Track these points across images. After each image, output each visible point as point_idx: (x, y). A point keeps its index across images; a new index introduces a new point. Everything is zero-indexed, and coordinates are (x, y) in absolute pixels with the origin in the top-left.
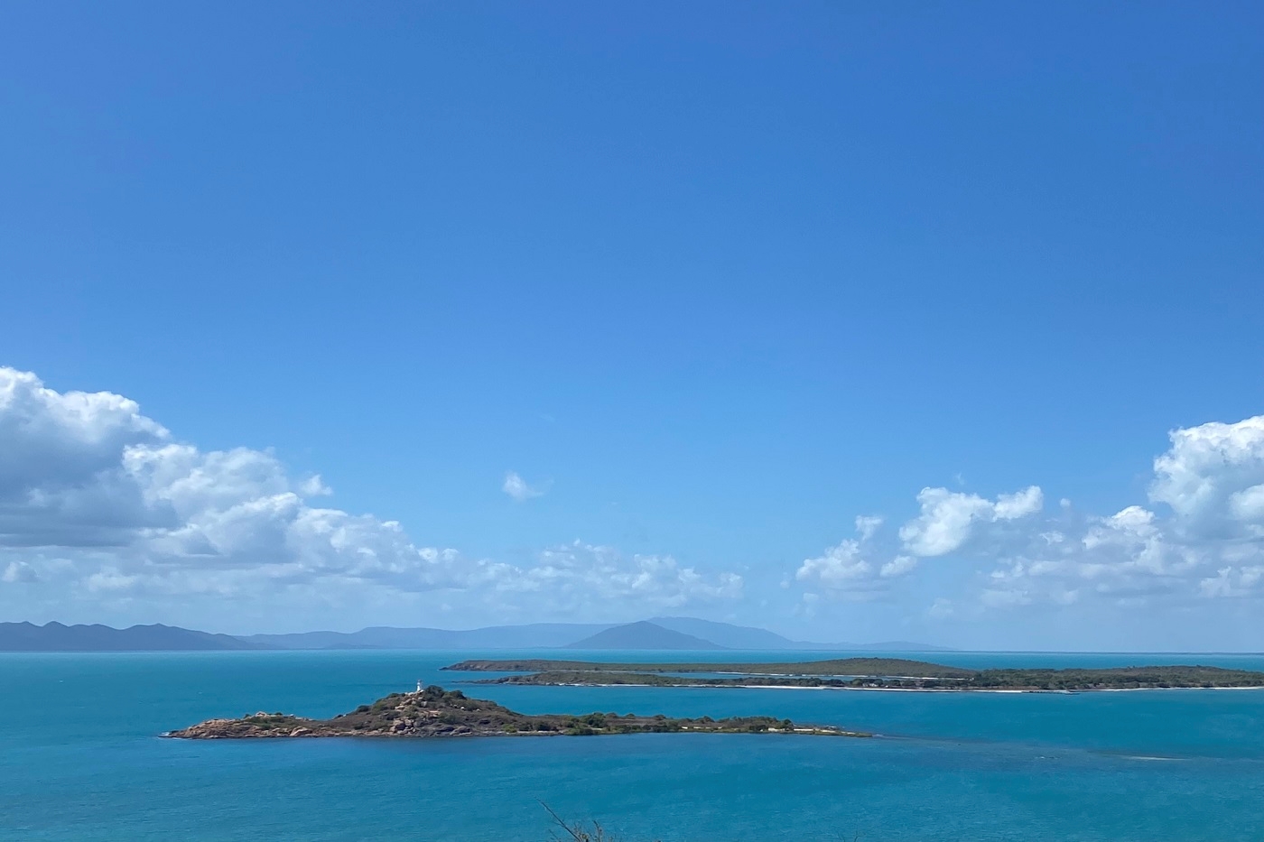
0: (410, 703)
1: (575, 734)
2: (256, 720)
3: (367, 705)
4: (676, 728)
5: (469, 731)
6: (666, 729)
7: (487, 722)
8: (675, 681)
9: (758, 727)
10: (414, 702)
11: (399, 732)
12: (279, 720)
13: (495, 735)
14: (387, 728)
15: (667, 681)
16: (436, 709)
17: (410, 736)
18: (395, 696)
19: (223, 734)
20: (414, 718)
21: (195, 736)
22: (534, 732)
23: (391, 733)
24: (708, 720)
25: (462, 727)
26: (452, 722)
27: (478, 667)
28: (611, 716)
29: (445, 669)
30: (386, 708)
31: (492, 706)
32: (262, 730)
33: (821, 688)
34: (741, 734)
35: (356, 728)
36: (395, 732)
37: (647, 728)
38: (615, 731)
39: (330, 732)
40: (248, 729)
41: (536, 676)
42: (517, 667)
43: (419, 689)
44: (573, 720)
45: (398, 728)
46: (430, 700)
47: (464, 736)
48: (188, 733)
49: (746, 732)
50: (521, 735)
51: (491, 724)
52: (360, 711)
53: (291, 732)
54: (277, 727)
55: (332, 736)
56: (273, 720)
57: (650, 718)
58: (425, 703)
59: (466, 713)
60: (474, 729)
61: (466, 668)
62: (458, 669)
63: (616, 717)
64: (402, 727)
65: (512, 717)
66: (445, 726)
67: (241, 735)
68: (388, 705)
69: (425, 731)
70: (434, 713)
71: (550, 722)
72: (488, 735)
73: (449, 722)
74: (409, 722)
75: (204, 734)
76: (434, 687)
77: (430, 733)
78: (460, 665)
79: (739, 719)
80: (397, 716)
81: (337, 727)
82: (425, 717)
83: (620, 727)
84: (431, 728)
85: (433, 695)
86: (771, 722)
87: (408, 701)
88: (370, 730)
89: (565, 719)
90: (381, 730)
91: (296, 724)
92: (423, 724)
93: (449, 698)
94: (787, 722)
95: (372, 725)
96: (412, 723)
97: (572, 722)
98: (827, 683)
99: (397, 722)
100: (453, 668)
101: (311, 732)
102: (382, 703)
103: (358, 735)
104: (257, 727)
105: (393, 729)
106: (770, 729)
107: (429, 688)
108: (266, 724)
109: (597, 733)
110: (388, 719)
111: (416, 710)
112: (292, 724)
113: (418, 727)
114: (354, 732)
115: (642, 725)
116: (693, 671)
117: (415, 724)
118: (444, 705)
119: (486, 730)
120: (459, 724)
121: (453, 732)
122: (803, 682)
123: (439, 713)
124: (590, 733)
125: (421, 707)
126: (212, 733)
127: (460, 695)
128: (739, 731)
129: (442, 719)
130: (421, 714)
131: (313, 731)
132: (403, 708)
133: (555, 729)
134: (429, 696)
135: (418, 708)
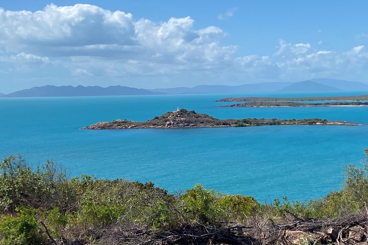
0: (173, 115)
1: (236, 127)
2: (116, 122)
3: (158, 116)
4: (279, 123)
5: (195, 126)
6: (274, 124)
7: (203, 122)
8: (301, 104)
9: (312, 123)
10: (175, 115)
11: (169, 126)
12: (125, 122)
13: (205, 127)
14: (164, 125)
15: (298, 105)
16: (183, 118)
17: (172, 128)
18: (169, 113)
19: (103, 128)
20: (175, 121)
21: (93, 129)
22: (221, 126)
23: (166, 127)
24: (294, 120)
25: (193, 124)
26: (189, 122)
27: (229, 100)
28: (254, 119)
29: (217, 101)
30: (165, 117)
31: (206, 116)
32: (118, 126)
33: (361, 106)
34: (305, 125)
35: (153, 125)
36: (167, 126)
37: (267, 124)
38: (253, 125)
39: (143, 127)
40: (113, 125)
41: (246, 104)
42: (245, 100)
43: (178, 110)
44: (238, 121)
45: (168, 125)
46: (181, 114)
47: (193, 128)
48: (91, 127)
49: (307, 124)
50: (215, 127)
51: (205, 123)
52: (155, 119)
53: (128, 127)
54: (124, 125)
55: (144, 128)
56: (123, 122)
57: (270, 120)
58: (179, 115)
59: (195, 119)
60: (198, 125)
61: (225, 101)
62: (222, 101)
63: (256, 120)
64: (170, 124)
65: (213, 120)
66: (186, 124)
67: (110, 128)
68: (166, 116)
69: (179, 126)
70: (182, 119)
71: (228, 122)
72: (202, 127)
73: (188, 122)
74: (172, 123)
75: (96, 128)
76: (183, 109)
77: (180, 126)
78: (223, 99)
79: (306, 120)
80: (168, 120)
81: (146, 125)
82: (179, 120)
83: (255, 123)
84: (181, 125)
85: (183, 112)
86: (318, 120)
87: (172, 115)
88: (158, 126)
89: (235, 121)
90: (162, 125)
91: (131, 123)
92: (178, 123)
93: (189, 113)
94: (325, 120)
95: (159, 124)
96: (174, 123)
97: (237, 122)
98: (364, 104)
99: (168, 123)
100: (220, 101)
101: (136, 127)
102: (164, 115)
103: (153, 128)
104: (116, 125)
105: (166, 125)
106: (317, 123)
107: (181, 110)
108: (119, 124)
109: (245, 126)
110: (165, 121)
111: (175, 118)
112: (129, 124)
113: (176, 124)
114: (152, 126)
115: (265, 122)
116: (315, 100)
117: (175, 123)
118: (186, 116)
119: (202, 125)
120: (192, 123)
121: (189, 126)
122: (354, 104)
123: (184, 119)
124: (242, 126)
125: (177, 117)
126: (99, 127)
127: (194, 112)
128: (304, 124)
129: (185, 121)
130: (177, 120)
131: (137, 126)
132: (171, 117)
133: (229, 125)
134: (181, 113)
135: (176, 117)
